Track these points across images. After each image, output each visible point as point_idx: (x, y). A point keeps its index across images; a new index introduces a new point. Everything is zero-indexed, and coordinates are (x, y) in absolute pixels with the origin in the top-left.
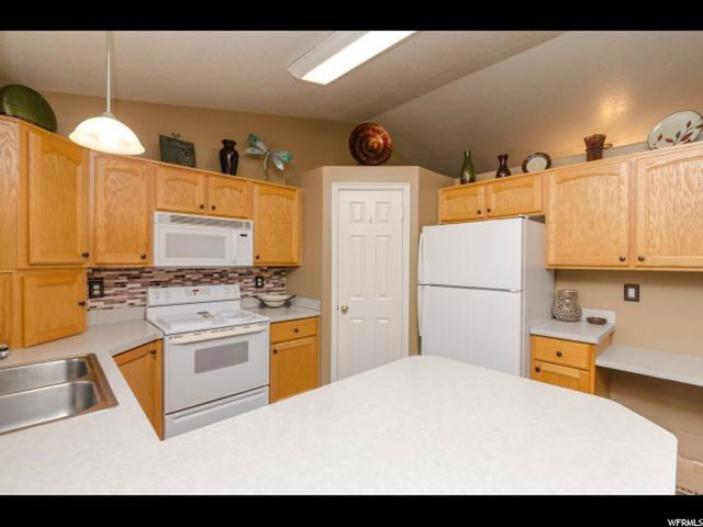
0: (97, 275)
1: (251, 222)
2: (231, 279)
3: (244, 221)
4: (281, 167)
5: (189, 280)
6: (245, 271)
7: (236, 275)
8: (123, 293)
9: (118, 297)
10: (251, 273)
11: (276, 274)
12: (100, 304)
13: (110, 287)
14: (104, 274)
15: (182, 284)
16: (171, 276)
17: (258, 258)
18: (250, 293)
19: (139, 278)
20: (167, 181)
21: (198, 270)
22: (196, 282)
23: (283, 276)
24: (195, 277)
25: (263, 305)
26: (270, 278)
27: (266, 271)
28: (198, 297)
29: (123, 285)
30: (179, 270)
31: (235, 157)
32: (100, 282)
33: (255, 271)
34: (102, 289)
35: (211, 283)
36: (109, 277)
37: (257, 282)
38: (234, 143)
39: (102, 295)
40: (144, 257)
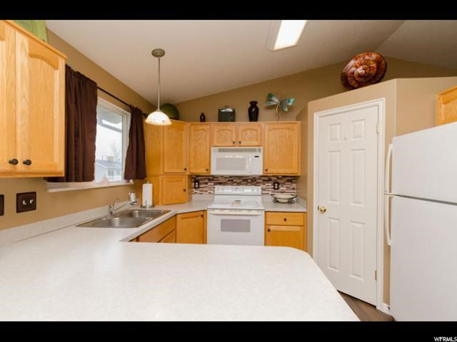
0: (197, 178)
1: (262, 148)
2: (258, 183)
3: (257, 148)
4: (286, 110)
5: (235, 182)
6: (266, 178)
7: (261, 181)
8: (206, 187)
9: (204, 189)
10: (270, 180)
11: (288, 181)
12: (198, 192)
13: (202, 184)
14: (199, 178)
15: (232, 185)
16: (227, 180)
17: (267, 170)
18: (270, 193)
19: (212, 180)
20: (218, 131)
21: (239, 177)
22: (239, 184)
23: (294, 183)
24: (238, 181)
25: (276, 201)
26: (284, 184)
27: (280, 179)
28: (238, 192)
29: (206, 183)
30: (230, 177)
31: (257, 110)
32: (198, 181)
33: (273, 178)
34: (198, 185)
35: (246, 185)
36: (202, 179)
37: (274, 186)
38: (256, 103)
39: (199, 187)
40: (207, 170)
